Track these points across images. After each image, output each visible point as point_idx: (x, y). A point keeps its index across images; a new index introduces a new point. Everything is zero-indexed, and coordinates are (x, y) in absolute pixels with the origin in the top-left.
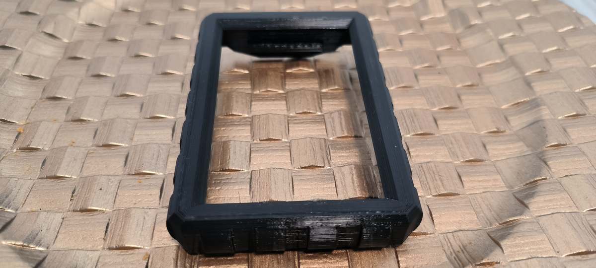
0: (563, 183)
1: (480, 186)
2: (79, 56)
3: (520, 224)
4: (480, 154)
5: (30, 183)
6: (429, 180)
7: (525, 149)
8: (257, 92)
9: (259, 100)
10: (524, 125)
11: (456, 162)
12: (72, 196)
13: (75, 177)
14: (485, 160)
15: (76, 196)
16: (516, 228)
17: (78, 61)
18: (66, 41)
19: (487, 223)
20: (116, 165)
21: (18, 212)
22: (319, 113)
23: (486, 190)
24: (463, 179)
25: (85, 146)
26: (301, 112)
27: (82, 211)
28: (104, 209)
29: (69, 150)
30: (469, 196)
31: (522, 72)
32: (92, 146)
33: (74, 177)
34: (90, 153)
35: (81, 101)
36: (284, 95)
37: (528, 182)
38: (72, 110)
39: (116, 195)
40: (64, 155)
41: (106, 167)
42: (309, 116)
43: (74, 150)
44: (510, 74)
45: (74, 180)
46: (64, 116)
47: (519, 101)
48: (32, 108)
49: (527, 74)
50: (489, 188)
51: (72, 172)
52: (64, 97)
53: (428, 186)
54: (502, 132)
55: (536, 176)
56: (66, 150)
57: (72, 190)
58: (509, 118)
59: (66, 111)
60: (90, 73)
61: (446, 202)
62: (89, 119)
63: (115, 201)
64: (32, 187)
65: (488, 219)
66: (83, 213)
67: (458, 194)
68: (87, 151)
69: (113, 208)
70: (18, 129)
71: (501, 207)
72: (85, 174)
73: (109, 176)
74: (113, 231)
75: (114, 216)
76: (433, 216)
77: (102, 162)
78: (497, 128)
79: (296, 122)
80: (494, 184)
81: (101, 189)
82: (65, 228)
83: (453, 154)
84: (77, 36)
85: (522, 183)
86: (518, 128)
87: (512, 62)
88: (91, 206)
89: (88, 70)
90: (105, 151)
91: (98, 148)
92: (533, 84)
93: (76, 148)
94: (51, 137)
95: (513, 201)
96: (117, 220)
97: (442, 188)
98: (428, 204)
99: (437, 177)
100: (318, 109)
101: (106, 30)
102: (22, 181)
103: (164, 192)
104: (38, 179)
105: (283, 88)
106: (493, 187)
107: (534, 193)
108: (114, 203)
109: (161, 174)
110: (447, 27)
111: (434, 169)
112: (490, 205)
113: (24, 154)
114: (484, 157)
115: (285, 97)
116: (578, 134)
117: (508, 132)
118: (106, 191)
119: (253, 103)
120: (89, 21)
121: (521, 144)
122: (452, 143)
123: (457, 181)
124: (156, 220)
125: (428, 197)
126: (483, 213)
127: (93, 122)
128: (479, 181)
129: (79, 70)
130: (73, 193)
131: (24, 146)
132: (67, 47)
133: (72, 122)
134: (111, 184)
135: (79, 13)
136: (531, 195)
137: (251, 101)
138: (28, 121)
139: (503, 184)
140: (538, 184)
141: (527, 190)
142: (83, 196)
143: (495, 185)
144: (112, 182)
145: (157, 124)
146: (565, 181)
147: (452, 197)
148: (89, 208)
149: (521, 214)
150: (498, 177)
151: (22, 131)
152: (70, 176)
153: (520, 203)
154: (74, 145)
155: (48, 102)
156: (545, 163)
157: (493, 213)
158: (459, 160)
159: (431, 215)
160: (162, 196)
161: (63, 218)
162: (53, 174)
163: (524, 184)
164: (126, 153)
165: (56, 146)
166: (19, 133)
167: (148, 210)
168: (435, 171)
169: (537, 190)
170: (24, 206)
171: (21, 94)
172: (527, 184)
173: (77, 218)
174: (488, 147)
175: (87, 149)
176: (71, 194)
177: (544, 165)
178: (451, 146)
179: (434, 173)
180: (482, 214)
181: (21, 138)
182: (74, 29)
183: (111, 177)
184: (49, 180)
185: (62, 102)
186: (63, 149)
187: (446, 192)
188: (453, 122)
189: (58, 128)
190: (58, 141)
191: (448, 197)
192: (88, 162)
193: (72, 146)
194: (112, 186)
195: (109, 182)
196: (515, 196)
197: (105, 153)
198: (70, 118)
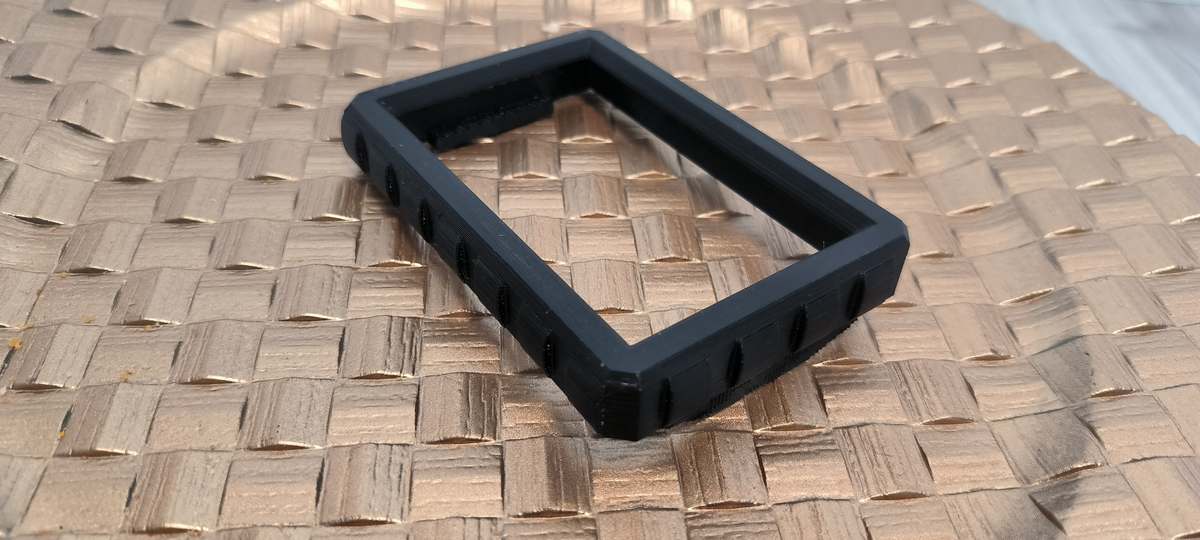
0: (1128, 476)
1: (965, 476)
2: (138, 175)
4: (962, 406)
5: (36, 467)
6: (864, 464)
7: (1051, 397)
10: (1047, 345)
11: (915, 424)
12: (130, 498)
13: (136, 454)
14: (973, 421)
15: (138, 497)
17: (135, 187)
18: (110, 140)
20: (222, 427)
21: (13, 534)
22: (639, 312)
23: (976, 487)
24: (930, 462)
25: (155, 381)
27: (151, 531)
28: (199, 529)
29: (121, 391)
30: (945, 499)
31: (1038, 232)
32: (170, 382)
33: (132, 453)
34: (166, 399)
35: (146, 278)
36: (567, 271)
37: (1060, 472)
38: (125, 301)
39: (223, 495)
40: (111, 402)
41: (201, 430)
43: (131, 391)
44: (1013, 233)
45: (132, 461)
46: (109, 312)
47: (1035, 293)
48: (39, 293)
49: (1048, 236)
50: (983, 481)
51: (127, 443)
52: (108, 268)
53: (862, 476)
54: (1004, 358)
55: (1075, 459)
56: (115, 391)
57: (130, 484)
58: (1016, 329)
59: (112, 301)
60: (162, 216)
61: (899, 511)
62: (163, 320)
63: (220, 510)
64: (42, 477)
67: (921, 496)
68: (158, 395)
69: (217, 525)
70: (12, 341)
71: (1008, 525)
72: (156, 446)
73: (206, 451)
77: (192, 419)
78: (992, 351)
80: (992, 472)
81: (191, 483)
83: (912, 408)
84: (133, 130)
85: (1047, 472)
86: (1034, 351)
87: (1017, 209)
88: (172, 521)
89: (156, 209)
90: (197, 395)
91: (184, 387)
92: (1060, 259)
93: (136, 386)
94: (82, 361)
95: (1033, 513)
97: (890, 483)
98: (864, 516)
99: (880, 458)
100: (637, 302)
101: (193, 118)
102: (20, 462)
103: (323, 489)
104: (54, 456)
105: (564, 256)
106: (991, 478)
107: (1073, 497)
108: (220, 513)
109: (317, 447)
110: (887, 129)
111: (874, 441)
112: (986, 519)
113: (22, 399)
114: (971, 414)
115: (569, 273)
116: (1152, 368)
117: (1015, 358)
118: (202, 486)
120: (158, 97)
121: (1042, 384)
122: (906, 383)
123: (920, 466)
125: (863, 500)
127: (170, 327)
128: (963, 467)
129: (138, 208)
130: (131, 490)
131: (23, 381)
132: (112, 156)
133: (125, 327)
134: (212, 471)
135: (137, 81)
136: (1067, 502)
138: (30, 323)
139: (1009, 473)
140: (1079, 477)
141: (1059, 489)
142: (154, 497)
143: (993, 475)
144: (213, 467)
145: (306, 333)
146: (1132, 471)
147: (911, 502)
148: (168, 525)
150: (999, 457)
151: (17, 346)
152: (123, 452)
153: (1045, 518)
154: (130, 378)
155: (73, 280)
156: (1093, 431)
158: (921, 420)
162: (87, 448)
163: (1053, 475)
164: (243, 400)
165: (92, 382)
166: (13, 351)
167: (291, 531)
168: (876, 445)
169: (1077, 491)
170: (26, 521)
171: (14, 261)
172: (1057, 476)
174: (977, 392)
175: (157, 390)
176: (127, 493)
177: (1091, 436)
178: (904, 388)
179: (874, 450)
181: (17, 362)
182: (127, 114)
183: (210, 455)
184: (79, 461)
185: (103, 279)
186: (108, 390)
187: (898, 491)
188: (907, 336)
189: (96, 339)
190: (98, 369)
191: (901, 501)
192: (162, 418)
193: (126, 381)
194: (213, 475)
195: (208, 467)
196: (1034, 501)
197: (197, 399)
198: (120, 317)
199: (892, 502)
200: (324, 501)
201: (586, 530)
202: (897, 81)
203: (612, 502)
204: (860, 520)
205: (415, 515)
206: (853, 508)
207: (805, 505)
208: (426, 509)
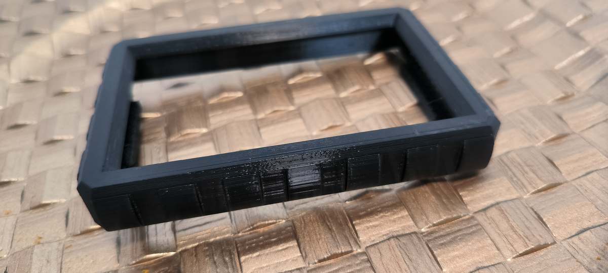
1: (579, 166)
2: (21, 122)
6: (518, 175)
8: (261, 116)
9: (267, 125)
10: (593, 82)
11: (537, 145)
14: (569, 134)
17: (22, 129)
22: (348, 124)
23: (588, 170)
24: (556, 163)
25: (58, 239)
26: (325, 127)
29: (37, 250)
30: (573, 183)
31: (561, 23)
32: (67, 237)
34: (67, 247)
35: (37, 180)
36: (297, 112)
38: (28, 195)
40: (31, 259)
41: (93, 262)
42: (337, 130)
43: (43, 248)
46: (19, 205)
49: (568, 24)
50: (591, 166)
52: (13, 179)
53: (519, 182)
54: (572, 96)
56: (33, 251)
58: (572, 78)
59: (20, 198)
60: (41, 141)
61: (550, 197)
62: (55, 201)
67: (559, 184)
68: (61, 246)
76: (545, 220)
77: (86, 256)
78: (563, 93)
80: (594, 160)
83: (531, 136)
84: (12, 99)
86: (587, 87)
87: (544, 16)
89: (36, 138)
90: (87, 240)
91: (77, 238)
92: (581, 34)
93: (46, 245)
94: (8, 239)
97: (539, 181)
98: (531, 205)
99: (527, 169)
100: (346, 120)
101: (47, 84)
105: (292, 103)
106: (595, 163)
111: (519, 160)
112: (604, 187)
114: (566, 130)
115: (298, 113)
117: (577, 94)
119: (262, 130)
120: (24, 77)
121: (600, 104)
122: (522, 123)
123: (551, 168)
125: (525, 197)
126: (601, 200)
127: (60, 204)
128: (576, 161)
129: (25, 140)
132: (2, 116)
133: (31, 211)
135: (9, 71)
137: (259, 129)
139: (604, 158)
143: (596, 161)
147: (555, 190)
150: (595, 150)
154: (42, 241)
158: (539, 142)
159: (541, 219)
164: (116, 236)
165: (17, 249)
168: (521, 162)
174: (564, 118)
175: (60, 244)
178: (522, 126)
179: (521, 165)
182: (7, 91)
185: (11, 187)
186: (28, 252)
187: (545, 185)
188: (511, 97)
189: (14, 223)
190: (19, 241)
192: (67, 260)
193: (39, 243)
197: (87, 243)
198: (27, 206)
199: (543, 193)
201: (362, 260)
203: (373, 238)
204: (529, 209)
206: (522, 203)
207: (494, 209)
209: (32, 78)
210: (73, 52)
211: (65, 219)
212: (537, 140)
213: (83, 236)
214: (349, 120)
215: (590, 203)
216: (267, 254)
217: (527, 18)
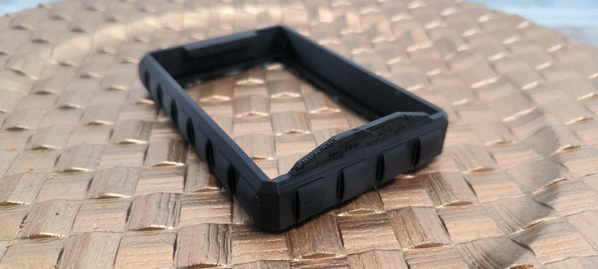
0: (585, 182)
1: (494, 194)
2: (47, 90)
3: (547, 225)
4: (490, 164)
6: (436, 190)
7: (537, 155)
8: (239, 116)
9: (241, 123)
10: (530, 134)
11: (463, 172)
12: (23, 223)
13: (29, 204)
14: (495, 169)
15: (27, 222)
16: (544, 229)
17: (45, 96)
18: (34, 78)
19: (509, 229)
20: (77, 190)
22: (308, 132)
23: (501, 198)
24: (474, 187)
25: (45, 172)
26: (288, 131)
27: (32, 237)
28: (59, 235)
29: (25, 176)
30: (484, 205)
31: (517, 86)
32: (53, 172)
33: (27, 204)
34: (49, 179)
35: (45, 131)
37: (547, 185)
38: (33, 140)
39: (75, 219)
40: (18, 181)
41: (66, 192)
42: (297, 136)
43: (31, 177)
44: (506, 91)
45: (27, 207)
46: (24, 145)
49: (524, 88)
50: (504, 195)
51: (25, 199)
52: (26, 127)
53: (436, 196)
54: (508, 142)
55: (555, 178)
56: (22, 176)
57: (24, 216)
59: (26, 140)
60: (58, 105)
61: (459, 211)
62: (52, 147)
63: (72, 226)
65: (509, 225)
66: (34, 240)
67: (470, 203)
68: (45, 178)
69: (70, 233)
71: (522, 211)
72: (40, 200)
73: (67, 200)
74: (67, 257)
75: (71, 242)
76: (447, 226)
77: (62, 187)
78: (502, 139)
79: (283, 141)
80: (509, 191)
81: (57, 214)
82: (9, 257)
84: (47, 74)
85: (540, 187)
86: (525, 138)
87: (506, 80)
88: (44, 231)
89: (55, 103)
90: (66, 177)
91: (59, 174)
92: (532, 96)
93: (34, 174)
94: (6, 166)
95: (535, 205)
96: (74, 245)
97: (453, 198)
98: (439, 214)
100: (306, 128)
101: (78, 69)
103: (131, 215)
105: (268, 111)
106: (509, 194)
107: (556, 194)
108: (72, 228)
109: (129, 197)
110: (435, 55)
112: (509, 211)
114: (493, 165)
115: (270, 119)
116: (588, 137)
117: (514, 142)
118: (64, 216)
119: (235, 126)
120: (61, 60)
121: (531, 151)
122: (456, 155)
123: (468, 190)
124: (119, 244)
125: (437, 207)
127: (56, 150)
128: (493, 189)
129: (46, 103)
130: (24, 219)
132: (35, 84)
133: (31, 151)
134: (70, 209)
135: (51, 54)
136: (555, 196)
137: (233, 124)
139: (519, 191)
140: (558, 185)
141: (548, 193)
142: (36, 221)
143: (511, 192)
144: (71, 207)
145: (126, 149)
146: (587, 180)
147: (465, 207)
148: (41, 234)
149: (547, 215)
150: (513, 184)
152: (22, 203)
153: (542, 206)
154: (31, 171)
155: (8, 134)
156: (562, 165)
157: (514, 218)
158: (466, 170)
159: (444, 225)
160: (129, 219)
161: (8, 247)
162: (2, 201)
164: (90, 178)
165: (10, 174)
167: (111, 234)
169: (558, 191)
172: (547, 187)
173: (25, 245)
174: (496, 157)
175: (45, 176)
176: (21, 221)
177: (561, 167)
178: (455, 157)
180: (502, 221)
182: (45, 68)
183: (70, 202)
185: (23, 132)
186: (18, 176)
187: (457, 201)
189: (16, 156)
190: (14, 169)
191: (460, 206)
192: (45, 187)
193: (29, 172)
194: (70, 210)
195: (68, 207)
196: (535, 200)
197: (66, 178)
198: (30, 146)
199: (454, 207)
200: (130, 220)
202: (437, 35)
204: (437, 216)
205: (181, 225)
206: (432, 211)
208: (189, 221)
209: (68, 62)
210: (107, 50)
211: (55, 160)
212: (464, 169)
213: (66, 173)
214: (309, 129)
215: (492, 220)
216: (204, 209)
217: (491, 81)
